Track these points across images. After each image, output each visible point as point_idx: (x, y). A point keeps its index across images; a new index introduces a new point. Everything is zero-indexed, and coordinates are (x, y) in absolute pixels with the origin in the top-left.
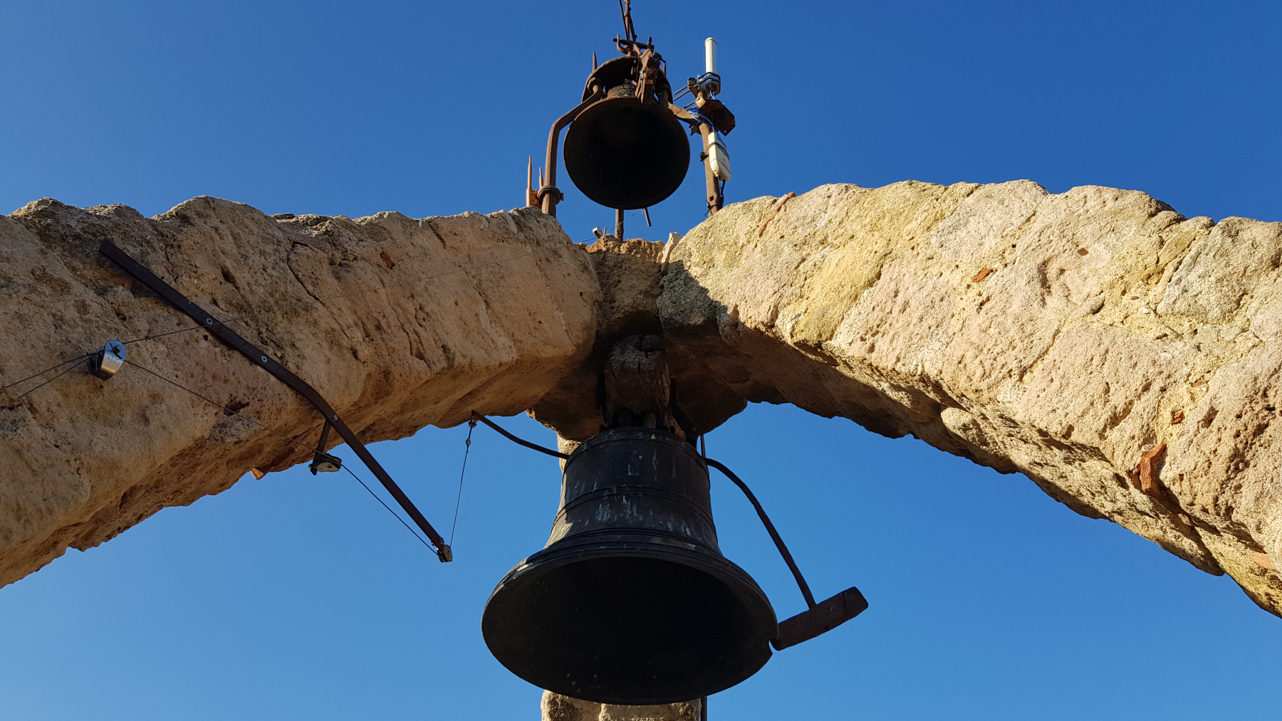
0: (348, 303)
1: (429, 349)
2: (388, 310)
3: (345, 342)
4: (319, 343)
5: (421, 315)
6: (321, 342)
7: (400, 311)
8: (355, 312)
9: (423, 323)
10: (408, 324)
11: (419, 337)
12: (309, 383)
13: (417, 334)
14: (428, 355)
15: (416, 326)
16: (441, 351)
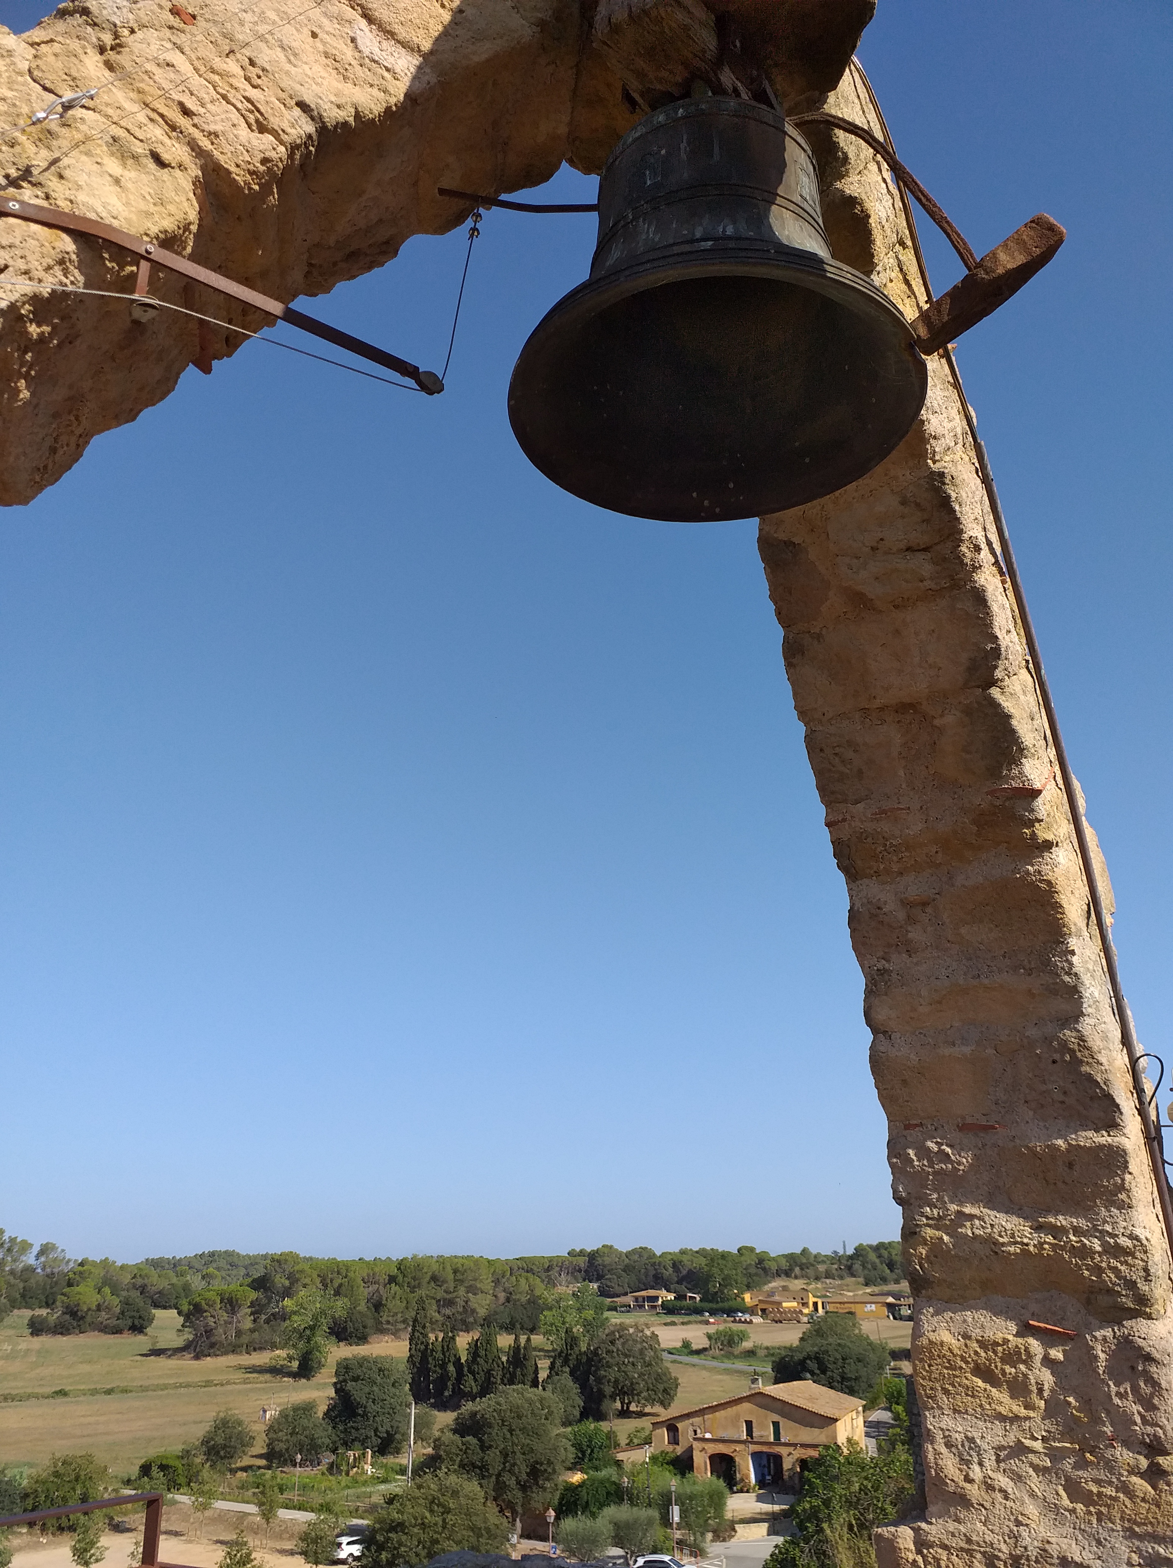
0: (133, 95)
1: (274, 115)
2: (196, 82)
3: (139, 149)
4: (97, 163)
5: (253, 72)
6: (99, 160)
7: (216, 78)
8: (147, 105)
9: (259, 82)
10: (233, 91)
11: (252, 104)
12: (92, 216)
13: (248, 100)
14: (275, 122)
15: (245, 90)
16: (297, 111)
